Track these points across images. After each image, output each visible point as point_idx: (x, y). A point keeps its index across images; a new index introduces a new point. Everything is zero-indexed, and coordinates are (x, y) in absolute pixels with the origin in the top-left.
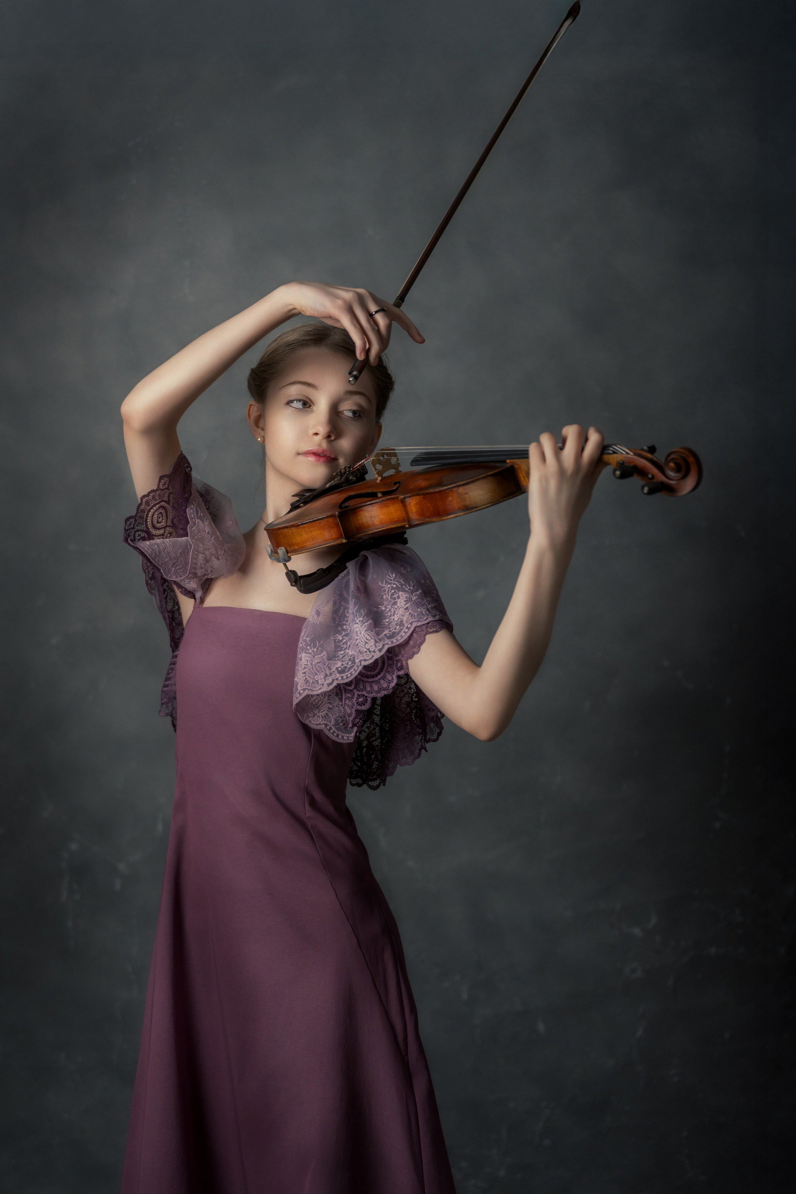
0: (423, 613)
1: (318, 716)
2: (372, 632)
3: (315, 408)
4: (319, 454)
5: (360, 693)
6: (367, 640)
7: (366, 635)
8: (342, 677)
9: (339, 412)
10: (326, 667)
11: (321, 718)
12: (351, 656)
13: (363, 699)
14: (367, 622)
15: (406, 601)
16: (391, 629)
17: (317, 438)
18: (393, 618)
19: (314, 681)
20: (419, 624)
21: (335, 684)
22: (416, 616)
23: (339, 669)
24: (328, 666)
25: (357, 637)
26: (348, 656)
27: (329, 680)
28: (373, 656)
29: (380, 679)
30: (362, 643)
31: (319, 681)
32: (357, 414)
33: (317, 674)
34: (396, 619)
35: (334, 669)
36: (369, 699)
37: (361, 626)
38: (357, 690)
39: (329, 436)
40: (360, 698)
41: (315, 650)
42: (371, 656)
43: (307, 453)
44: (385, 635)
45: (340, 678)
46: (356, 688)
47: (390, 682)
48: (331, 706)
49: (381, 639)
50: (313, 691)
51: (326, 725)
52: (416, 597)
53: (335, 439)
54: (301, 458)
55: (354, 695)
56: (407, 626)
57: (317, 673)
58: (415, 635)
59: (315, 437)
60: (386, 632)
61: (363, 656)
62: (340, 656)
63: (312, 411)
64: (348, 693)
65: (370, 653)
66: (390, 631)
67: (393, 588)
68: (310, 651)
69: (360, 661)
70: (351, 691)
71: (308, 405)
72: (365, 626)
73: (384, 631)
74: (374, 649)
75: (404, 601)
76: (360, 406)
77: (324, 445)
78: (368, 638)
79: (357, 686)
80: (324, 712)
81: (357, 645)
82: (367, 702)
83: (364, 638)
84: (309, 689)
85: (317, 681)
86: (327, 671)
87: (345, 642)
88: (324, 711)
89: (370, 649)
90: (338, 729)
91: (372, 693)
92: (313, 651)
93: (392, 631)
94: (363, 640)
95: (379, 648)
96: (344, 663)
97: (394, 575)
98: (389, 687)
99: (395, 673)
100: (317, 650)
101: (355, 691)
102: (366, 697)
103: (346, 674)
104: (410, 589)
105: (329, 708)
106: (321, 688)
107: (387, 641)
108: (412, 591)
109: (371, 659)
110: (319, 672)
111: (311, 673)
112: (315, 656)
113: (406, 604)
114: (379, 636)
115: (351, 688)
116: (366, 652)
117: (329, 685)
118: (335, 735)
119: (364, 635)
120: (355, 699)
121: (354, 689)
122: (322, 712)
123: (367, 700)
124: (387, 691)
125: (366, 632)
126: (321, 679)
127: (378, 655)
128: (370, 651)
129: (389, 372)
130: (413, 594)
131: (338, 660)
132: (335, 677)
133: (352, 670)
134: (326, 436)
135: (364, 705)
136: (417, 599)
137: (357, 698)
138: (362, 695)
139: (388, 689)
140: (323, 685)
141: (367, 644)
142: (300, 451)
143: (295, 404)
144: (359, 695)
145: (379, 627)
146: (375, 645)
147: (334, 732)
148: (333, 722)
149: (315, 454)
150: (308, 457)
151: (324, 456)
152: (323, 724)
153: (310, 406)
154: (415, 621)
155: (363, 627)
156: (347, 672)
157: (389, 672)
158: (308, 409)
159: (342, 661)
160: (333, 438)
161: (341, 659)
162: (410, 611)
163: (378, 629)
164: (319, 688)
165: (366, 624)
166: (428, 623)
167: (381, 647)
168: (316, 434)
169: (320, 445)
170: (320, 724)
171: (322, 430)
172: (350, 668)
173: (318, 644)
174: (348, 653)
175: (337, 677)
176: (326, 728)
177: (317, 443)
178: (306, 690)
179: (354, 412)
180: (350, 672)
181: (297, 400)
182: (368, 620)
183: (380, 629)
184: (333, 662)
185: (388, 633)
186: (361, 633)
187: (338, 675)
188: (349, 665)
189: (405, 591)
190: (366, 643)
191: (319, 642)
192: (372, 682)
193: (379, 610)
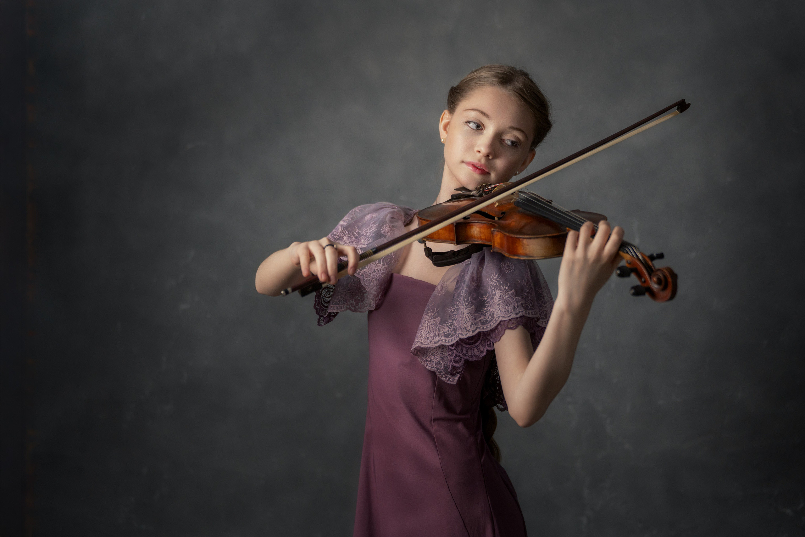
0: (509, 310)
1: (433, 362)
2: (472, 316)
3: (485, 132)
4: (477, 167)
5: (457, 354)
6: (467, 320)
7: (467, 317)
8: (446, 340)
9: (501, 140)
10: (437, 329)
11: (435, 363)
12: (455, 327)
13: (458, 359)
14: (471, 307)
15: (499, 298)
16: (486, 317)
17: (479, 155)
18: (489, 309)
19: (426, 337)
20: (504, 319)
21: (439, 343)
22: (503, 312)
23: (445, 333)
24: (438, 328)
25: (461, 316)
26: (454, 326)
27: (436, 339)
28: (467, 334)
29: (474, 347)
30: (463, 321)
31: (429, 338)
32: (515, 144)
33: (429, 333)
34: (491, 310)
35: (442, 332)
36: (463, 360)
37: (465, 309)
38: (456, 351)
39: (488, 156)
40: (457, 357)
41: (433, 314)
42: (466, 333)
43: (468, 163)
44: (480, 320)
45: (444, 341)
46: (456, 349)
47: (481, 352)
48: (443, 356)
49: (476, 323)
50: (423, 344)
51: (438, 369)
52: (508, 296)
53: (493, 159)
54: (464, 165)
55: (453, 354)
56: (496, 319)
57: (430, 331)
58: (499, 327)
59: (478, 153)
60: (482, 318)
61: (461, 331)
62: (448, 324)
63: (482, 133)
64: (450, 351)
65: (466, 331)
66: (485, 318)
67: (494, 286)
68: (429, 315)
69: (459, 334)
70: (452, 351)
71: (480, 128)
72: (468, 310)
73: (480, 317)
74: (469, 329)
75: (498, 298)
76: (517, 138)
77: (483, 161)
78: (468, 319)
79: (457, 348)
80: (437, 360)
81: (460, 321)
82: (460, 362)
83: (465, 319)
84: (420, 342)
85: (428, 338)
86: (437, 332)
87: (455, 314)
88: (438, 358)
89: (467, 328)
90: (446, 373)
91: (466, 356)
92: (431, 315)
93: (486, 319)
94: (464, 320)
95: (473, 329)
96: (450, 330)
97: (497, 276)
98: (479, 356)
99: (486, 348)
100: (434, 315)
101: (454, 351)
102: (461, 358)
103: (449, 339)
104: (505, 289)
105: (441, 357)
106: (428, 344)
107: (480, 326)
108: (507, 290)
109: (465, 335)
110: (431, 331)
111: (425, 331)
112: (431, 319)
113: (499, 301)
114: (475, 320)
115: (453, 348)
116: (464, 329)
117: (435, 343)
118: (444, 376)
119: (465, 316)
120: (453, 357)
121: (454, 349)
122: (436, 359)
123: (461, 360)
124: (477, 358)
125: (467, 314)
126: (431, 337)
127: (470, 334)
128: (466, 329)
129: (550, 119)
130: (507, 293)
131: (446, 326)
132: (441, 339)
133: (453, 338)
134: (486, 155)
135: (458, 363)
136: (508, 297)
137: (454, 357)
138: (458, 355)
139: (478, 357)
140: (431, 342)
141: (465, 324)
142: (465, 160)
143: (471, 125)
144: (456, 355)
145: (478, 313)
146: (471, 327)
147: (443, 374)
148: (443, 368)
149: (474, 166)
150: (468, 166)
151: (480, 169)
152: (436, 368)
153: (481, 129)
154: (501, 316)
155: (466, 310)
156: (449, 337)
157: (482, 345)
158: (480, 131)
159: (449, 328)
160: (490, 157)
161: (449, 326)
162: (500, 307)
163: (477, 314)
164: (428, 343)
165: (469, 308)
166: (510, 320)
167: (474, 329)
168: (479, 152)
169: (480, 161)
170: (433, 367)
171: (484, 150)
172: (452, 336)
173: (436, 310)
174: (454, 323)
175: (442, 339)
176: (438, 371)
177: (477, 157)
178: (419, 343)
179: (513, 143)
180: (451, 339)
181: (472, 122)
182: (472, 306)
183: (478, 315)
184: (443, 326)
185: (483, 320)
186: (464, 314)
187: (443, 338)
188: (453, 333)
189: (500, 290)
190: (465, 322)
191: (437, 309)
192: (468, 348)
193: (483, 299)
